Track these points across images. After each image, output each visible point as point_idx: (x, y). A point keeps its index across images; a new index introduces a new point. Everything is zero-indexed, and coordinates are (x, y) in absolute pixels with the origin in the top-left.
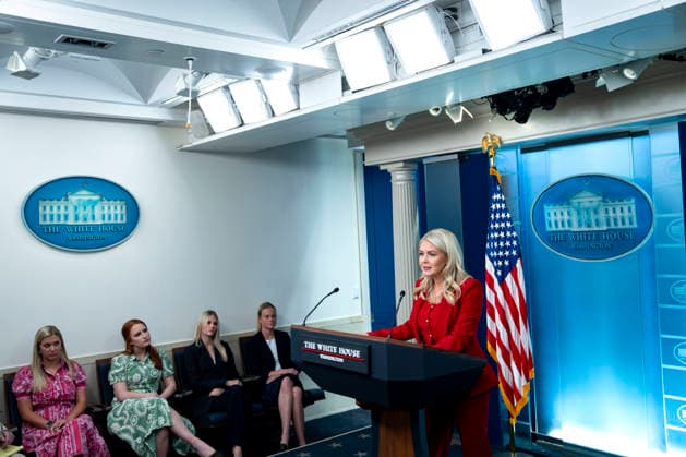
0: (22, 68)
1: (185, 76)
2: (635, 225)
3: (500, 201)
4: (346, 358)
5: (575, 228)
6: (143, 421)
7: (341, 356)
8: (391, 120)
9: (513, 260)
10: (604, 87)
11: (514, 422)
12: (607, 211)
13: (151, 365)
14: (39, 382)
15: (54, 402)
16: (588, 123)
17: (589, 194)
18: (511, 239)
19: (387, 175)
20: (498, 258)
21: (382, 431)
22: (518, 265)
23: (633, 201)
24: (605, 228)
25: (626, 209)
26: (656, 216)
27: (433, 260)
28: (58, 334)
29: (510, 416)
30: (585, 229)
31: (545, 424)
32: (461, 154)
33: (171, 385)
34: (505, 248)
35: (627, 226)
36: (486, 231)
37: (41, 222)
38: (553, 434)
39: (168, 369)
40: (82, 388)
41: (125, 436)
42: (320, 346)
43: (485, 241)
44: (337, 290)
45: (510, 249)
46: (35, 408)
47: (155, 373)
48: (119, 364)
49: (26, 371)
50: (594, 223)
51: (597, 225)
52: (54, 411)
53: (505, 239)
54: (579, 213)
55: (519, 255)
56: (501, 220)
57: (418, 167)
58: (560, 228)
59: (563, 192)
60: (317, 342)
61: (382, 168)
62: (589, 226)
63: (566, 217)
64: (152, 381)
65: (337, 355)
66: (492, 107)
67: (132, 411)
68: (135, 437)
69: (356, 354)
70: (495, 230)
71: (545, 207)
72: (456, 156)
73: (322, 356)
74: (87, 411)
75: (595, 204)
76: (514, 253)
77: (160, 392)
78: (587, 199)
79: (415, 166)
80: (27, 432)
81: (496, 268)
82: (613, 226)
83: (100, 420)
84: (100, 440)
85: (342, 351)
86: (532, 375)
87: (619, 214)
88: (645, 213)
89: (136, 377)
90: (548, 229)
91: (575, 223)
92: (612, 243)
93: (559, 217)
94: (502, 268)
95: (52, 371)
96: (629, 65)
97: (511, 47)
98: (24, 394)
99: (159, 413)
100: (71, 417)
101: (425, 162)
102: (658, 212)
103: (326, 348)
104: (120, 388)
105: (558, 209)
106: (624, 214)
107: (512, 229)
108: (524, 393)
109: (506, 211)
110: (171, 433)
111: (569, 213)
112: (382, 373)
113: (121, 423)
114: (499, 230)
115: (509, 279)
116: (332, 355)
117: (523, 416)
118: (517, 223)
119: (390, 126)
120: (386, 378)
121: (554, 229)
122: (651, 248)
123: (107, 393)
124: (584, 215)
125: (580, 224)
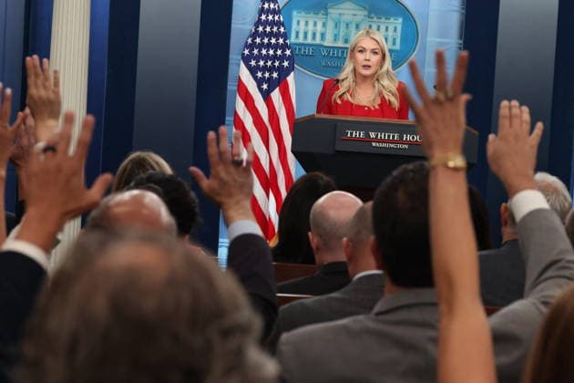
2: (397, 47)
3: (275, 1)
5: (328, 42)
7: (404, 142)
9: (283, 73)
17: (353, 6)
18: (283, 47)
22: (290, 79)
23: (400, 20)
25: (391, 29)
30: (340, 44)
42: (372, 135)
45: (281, 59)
54: (337, 25)
55: (293, 67)
56: (274, 23)
58: (309, 40)
62: (347, 42)
63: (319, 28)
65: (401, 141)
70: (264, 33)
71: (295, 13)
75: (359, 19)
76: (286, 64)
78: (351, 12)
85: (408, 138)
90: (294, 40)
91: (330, 36)
93: (311, 28)
94: (269, 81)
103: (381, 136)
105: (311, 18)
106: (388, 33)
107: (285, 35)
109: (280, 13)
111: (324, 25)
114: (270, 36)
116: (393, 142)
121: (301, 40)
124: (343, 27)
125: (336, 38)
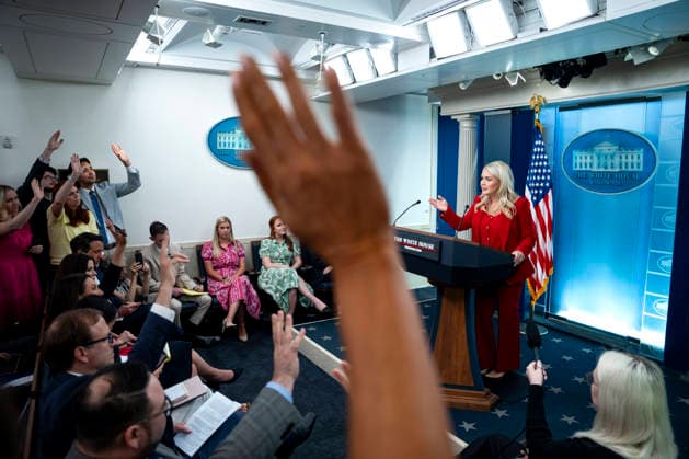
0: (212, 40)
1: (317, 46)
2: (641, 169)
3: (540, 146)
4: (423, 249)
5: (595, 169)
6: (281, 283)
7: (420, 248)
8: (463, 82)
9: (546, 190)
10: (632, 61)
11: (534, 303)
12: (621, 157)
13: (286, 247)
14: (217, 252)
15: (226, 266)
16: (614, 89)
17: (608, 144)
18: (546, 174)
19: (456, 123)
20: (535, 188)
21: (444, 301)
22: (550, 193)
23: (642, 150)
24: (617, 170)
25: (636, 157)
26: (658, 162)
27: (489, 183)
28: (229, 222)
29: (532, 299)
30: (602, 169)
31: (555, 307)
32: (513, 110)
33: (298, 262)
34: (541, 181)
35: (635, 169)
36: (528, 167)
37: (218, 147)
38: (560, 314)
39: (297, 251)
40: (242, 259)
41: (269, 291)
42: (405, 240)
43: (527, 175)
44: (419, 202)
45: (544, 181)
46: (215, 268)
47: (288, 253)
48: (266, 245)
49: (209, 244)
50: (609, 166)
51: (612, 167)
52: (226, 272)
53: (542, 174)
54: (599, 158)
55: (551, 187)
56: (540, 160)
57: (480, 119)
58: (584, 169)
59: (588, 141)
60: (403, 237)
61: (453, 118)
62: (606, 167)
63: (589, 160)
64: (286, 258)
65: (417, 247)
66: (541, 74)
67: (274, 276)
68: (276, 292)
69: (431, 247)
70: (534, 167)
71: (574, 152)
72: (509, 111)
73: (407, 247)
74: (246, 273)
75: (612, 152)
76: (547, 184)
77: (291, 265)
78: (606, 148)
79: (478, 118)
80: (210, 283)
81: (533, 195)
82: (624, 168)
83: (254, 279)
84: (254, 293)
85: (421, 244)
86: (551, 272)
87: (630, 160)
88: (650, 160)
89: (277, 254)
90: (574, 169)
91: (595, 165)
92: (622, 181)
93: (584, 160)
94: (537, 195)
95: (225, 246)
96: (654, 44)
97: (564, 26)
98: (208, 259)
99: (291, 279)
100: (236, 276)
101: (486, 114)
102: (661, 159)
103: (410, 242)
104: (266, 260)
105: (584, 154)
106: (634, 160)
107: (547, 167)
108: (544, 284)
109: (544, 153)
110: (298, 292)
111: (591, 157)
112: (448, 261)
113: (267, 283)
114: (538, 167)
115: (542, 204)
116: (414, 246)
117: (541, 300)
118: (551, 163)
119: (462, 87)
120: (451, 265)
121: (578, 168)
122: (651, 187)
123: (257, 262)
124: (603, 159)
125: (599, 166)
